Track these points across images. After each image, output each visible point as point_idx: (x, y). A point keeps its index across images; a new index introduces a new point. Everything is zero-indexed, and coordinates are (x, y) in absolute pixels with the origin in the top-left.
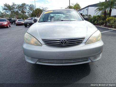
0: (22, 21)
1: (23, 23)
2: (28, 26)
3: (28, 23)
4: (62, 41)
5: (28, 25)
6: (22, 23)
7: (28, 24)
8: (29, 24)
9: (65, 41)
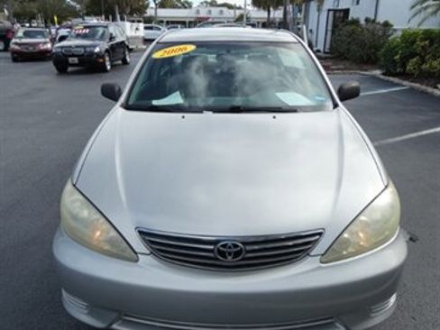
0: (43, 40)
1: (45, 47)
2: (70, 69)
3: (73, 56)
4: (224, 246)
5: (73, 65)
6: (42, 47)
7: (71, 60)
8: (76, 60)
9: (236, 246)
